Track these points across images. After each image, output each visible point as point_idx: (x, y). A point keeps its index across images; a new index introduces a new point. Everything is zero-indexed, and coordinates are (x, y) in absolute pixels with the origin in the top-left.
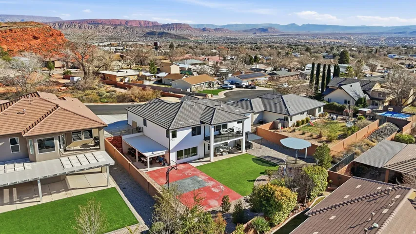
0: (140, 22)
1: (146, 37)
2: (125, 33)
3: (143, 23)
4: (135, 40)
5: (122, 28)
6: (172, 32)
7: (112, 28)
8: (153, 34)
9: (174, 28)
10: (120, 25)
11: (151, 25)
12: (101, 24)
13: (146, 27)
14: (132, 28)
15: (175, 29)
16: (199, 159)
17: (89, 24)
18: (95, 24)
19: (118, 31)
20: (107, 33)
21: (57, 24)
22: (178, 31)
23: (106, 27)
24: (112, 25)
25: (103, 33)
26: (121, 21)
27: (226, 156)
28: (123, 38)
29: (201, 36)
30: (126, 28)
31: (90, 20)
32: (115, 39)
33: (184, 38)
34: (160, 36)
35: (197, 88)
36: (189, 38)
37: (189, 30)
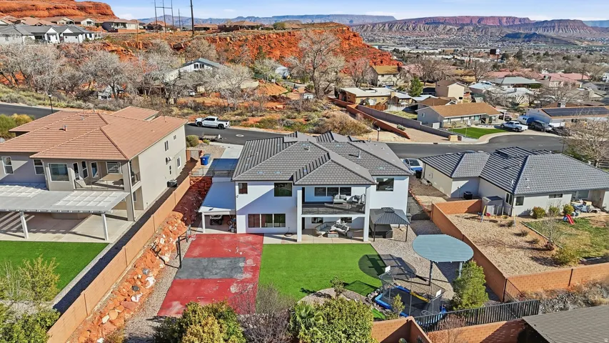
0: (500, 19)
1: (503, 41)
2: (474, 36)
3: (505, 20)
4: (486, 46)
5: (471, 28)
6: (551, 33)
7: (456, 28)
8: (515, 36)
9: (554, 27)
10: (471, 24)
11: (517, 23)
12: (442, 23)
13: (508, 27)
14: (485, 28)
15: (556, 29)
16: (286, 234)
17: (427, 24)
18: (435, 23)
19: (464, 33)
20: (448, 37)
21: (387, 25)
22: (561, 31)
23: (448, 27)
24: (456, 24)
25: (441, 37)
26: (472, 18)
27: (334, 239)
28: (468, 43)
29: (602, 40)
30: (476, 29)
31: (430, 18)
32: (457, 44)
33: (567, 43)
34: (527, 39)
35: (454, 123)
36: (577, 42)
37: (582, 31)
